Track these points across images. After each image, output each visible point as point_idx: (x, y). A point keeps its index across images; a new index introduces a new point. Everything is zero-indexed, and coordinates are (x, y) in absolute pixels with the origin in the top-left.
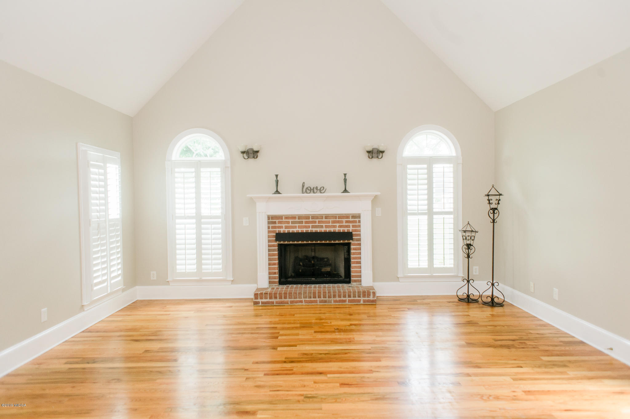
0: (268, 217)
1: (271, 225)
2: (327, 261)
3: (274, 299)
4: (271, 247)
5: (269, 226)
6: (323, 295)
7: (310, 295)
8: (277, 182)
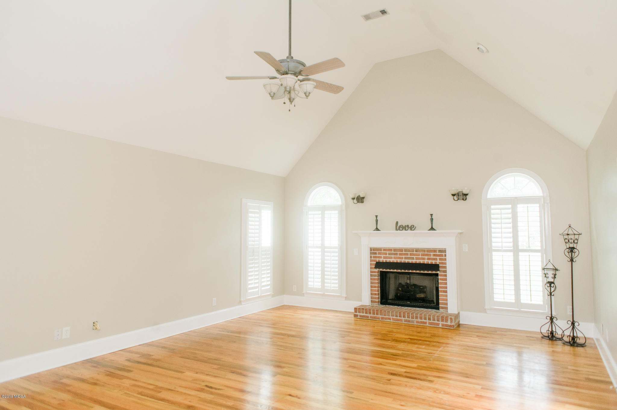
0: (370, 249)
1: (372, 255)
2: (422, 289)
3: (369, 314)
4: (373, 273)
5: (372, 256)
6: (407, 315)
7: (396, 314)
8: (377, 221)
